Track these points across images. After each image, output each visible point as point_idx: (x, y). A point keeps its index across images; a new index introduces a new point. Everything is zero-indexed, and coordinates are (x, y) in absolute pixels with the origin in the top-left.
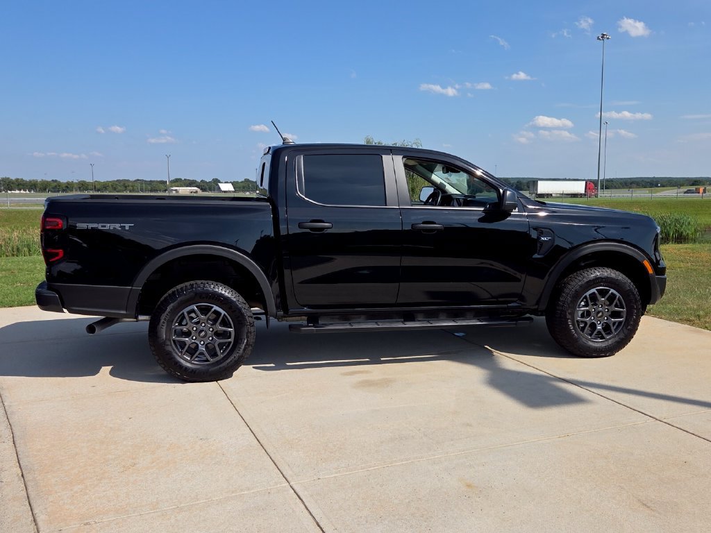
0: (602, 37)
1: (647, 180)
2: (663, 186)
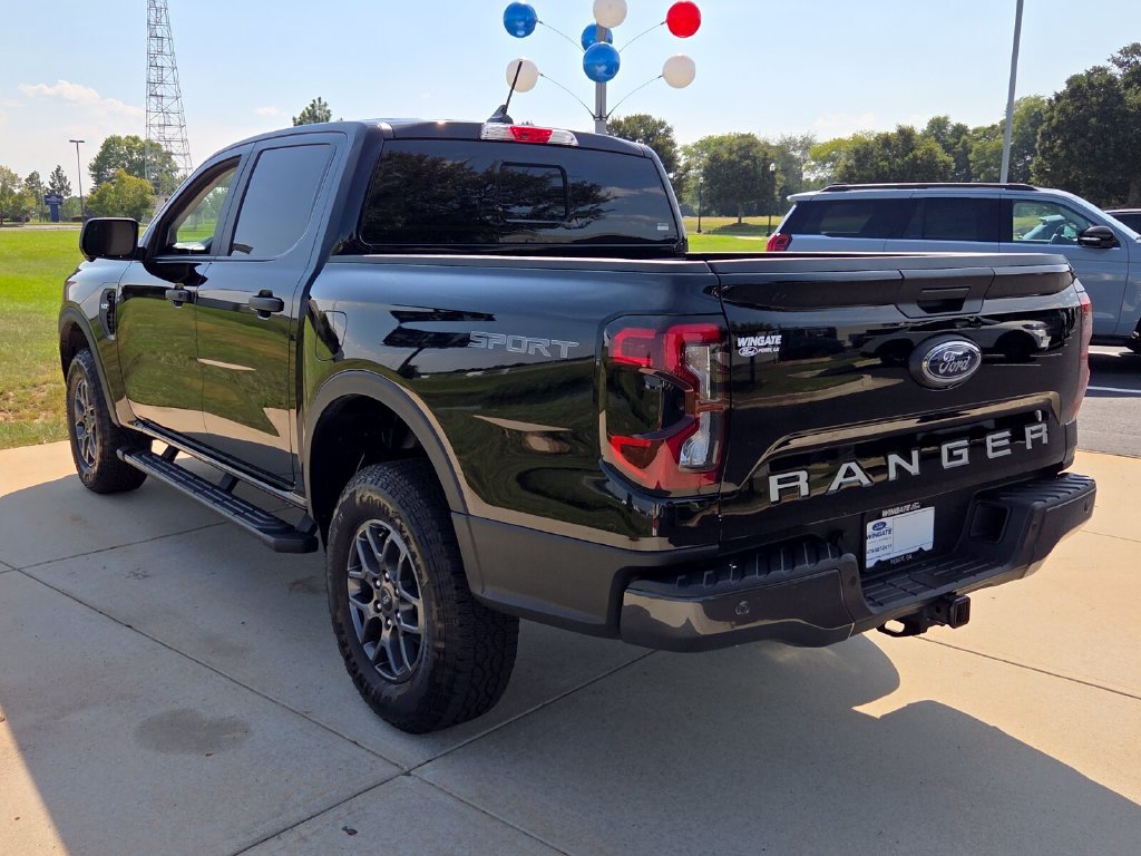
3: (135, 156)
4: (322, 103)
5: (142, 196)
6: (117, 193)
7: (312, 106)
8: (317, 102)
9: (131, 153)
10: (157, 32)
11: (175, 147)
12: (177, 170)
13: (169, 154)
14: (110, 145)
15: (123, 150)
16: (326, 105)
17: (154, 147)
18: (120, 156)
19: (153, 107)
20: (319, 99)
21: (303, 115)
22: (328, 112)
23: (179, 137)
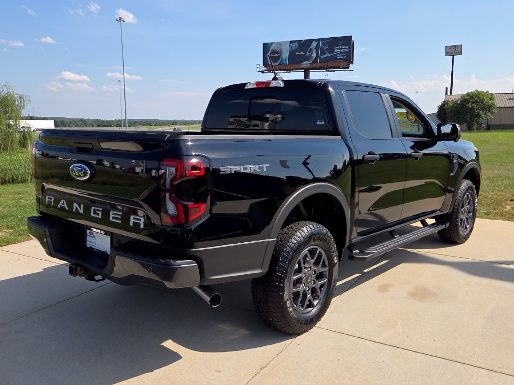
0: (120, 20)
1: (144, 121)
2: (155, 125)
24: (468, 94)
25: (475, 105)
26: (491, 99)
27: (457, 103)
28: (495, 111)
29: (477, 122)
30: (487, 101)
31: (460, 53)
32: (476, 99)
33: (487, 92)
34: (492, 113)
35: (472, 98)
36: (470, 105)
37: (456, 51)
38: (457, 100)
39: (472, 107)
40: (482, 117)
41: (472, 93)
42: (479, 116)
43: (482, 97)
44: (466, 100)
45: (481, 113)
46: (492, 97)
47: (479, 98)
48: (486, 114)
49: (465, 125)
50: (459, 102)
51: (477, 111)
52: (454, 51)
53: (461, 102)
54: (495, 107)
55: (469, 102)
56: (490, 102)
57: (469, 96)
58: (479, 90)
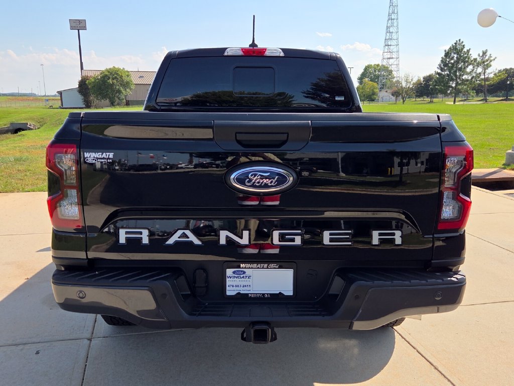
3: (377, 73)
4: (461, 42)
5: (373, 90)
6: (362, 89)
7: (456, 44)
8: (458, 42)
9: (375, 71)
10: (392, 17)
11: (393, 68)
12: (394, 78)
13: (391, 71)
14: (367, 69)
15: (372, 70)
16: (462, 42)
17: (385, 68)
18: (370, 72)
19: (386, 50)
20: (460, 40)
21: (450, 48)
22: (464, 45)
23: (395, 63)
24: (107, 70)
25: (115, 81)
26: (128, 76)
27: (98, 79)
28: (133, 87)
29: (119, 99)
30: (126, 79)
31: (84, 28)
32: (115, 75)
33: (124, 69)
34: (131, 89)
35: (111, 74)
36: (110, 81)
37: (81, 25)
38: (98, 76)
39: (113, 83)
40: (122, 93)
41: (110, 69)
42: (119, 92)
43: (120, 74)
44: (106, 75)
45: (122, 89)
46: (128, 74)
47: (117, 74)
48: (125, 90)
49: (108, 100)
50: (99, 77)
51: (118, 87)
52: (78, 25)
53: (101, 77)
54: (132, 84)
55: (109, 78)
56: (127, 79)
57: (109, 72)
58: (116, 67)
